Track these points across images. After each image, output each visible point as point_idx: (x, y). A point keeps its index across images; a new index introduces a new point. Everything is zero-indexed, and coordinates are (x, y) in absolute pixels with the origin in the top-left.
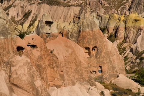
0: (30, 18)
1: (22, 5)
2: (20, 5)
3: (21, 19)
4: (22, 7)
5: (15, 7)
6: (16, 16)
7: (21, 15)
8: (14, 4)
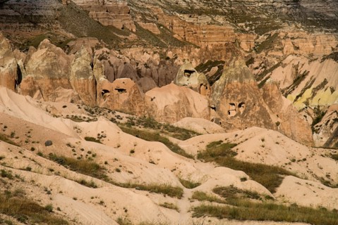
0: (303, 84)
1: (296, 63)
2: (292, 62)
3: (288, 86)
4: (296, 67)
5: (284, 66)
6: (282, 82)
7: (291, 80)
8: (284, 62)
